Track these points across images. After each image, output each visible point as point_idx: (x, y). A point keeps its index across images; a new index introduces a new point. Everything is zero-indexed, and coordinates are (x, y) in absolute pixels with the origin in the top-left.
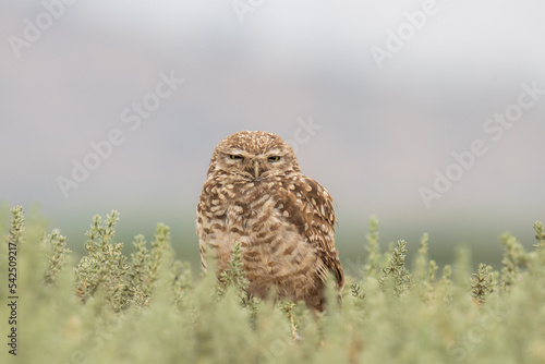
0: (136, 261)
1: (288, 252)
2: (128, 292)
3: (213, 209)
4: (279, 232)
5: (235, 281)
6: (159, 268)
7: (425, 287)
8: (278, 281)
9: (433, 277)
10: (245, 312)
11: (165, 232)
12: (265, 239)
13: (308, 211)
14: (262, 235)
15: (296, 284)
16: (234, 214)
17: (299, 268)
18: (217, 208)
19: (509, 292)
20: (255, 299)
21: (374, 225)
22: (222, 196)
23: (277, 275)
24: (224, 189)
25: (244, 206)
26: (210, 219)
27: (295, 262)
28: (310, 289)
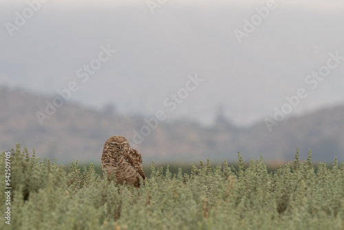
1: (128, 171)
3: (105, 160)
4: (125, 165)
5: (113, 179)
7: (168, 180)
8: (126, 180)
9: (171, 177)
10: (117, 188)
12: (121, 168)
13: (134, 159)
15: (131, 180)
16: (112, 161)
17: (132, 175)
18: (107, 159)
19: (193, 181)
20: (119, 185)
21: (153, 162)
22: (108, 156)
23: (125, 178)
24: (109, 154)
25: (115, 158)
26: (105, 163)
27: (130, 174)
28: (135, 182)
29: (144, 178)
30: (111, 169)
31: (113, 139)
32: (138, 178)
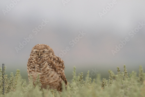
0: (11, 79)
1: (52, 76)
2: (9, 88)
3: (31, 66)
4: (49, 71)
5: (38, 84)
6: (17, 81)
7: (89, 85)
8: (50, 84)
9: (90, 82)
10: (41, 92)
11: (19, 71)
12: (45, 73)
13: (57, 65)
15: (54, 85)
16: (37, 67)
17: (55, 80)
18: (32, 65)
19: (111, 86)
20: (43, 89)
21: (75, 68)
22: (33, 62)
23: (49, 83)
24: (34, 60)
25: (39, 64)
26: (31, 68)
27: (54, 79)
28: (58, 86)
29: (66, 83)
32: (60, 83)
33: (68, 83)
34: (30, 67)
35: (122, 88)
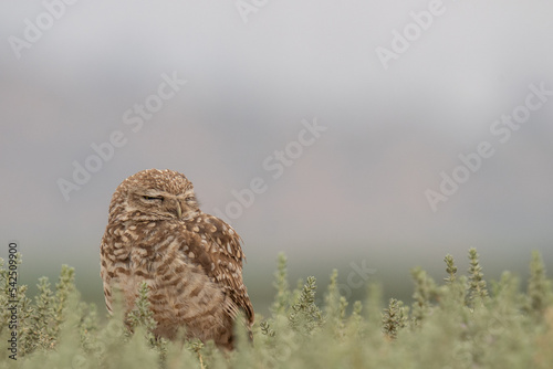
0: (40, 304)
1: (195, 293)
2: (32, 336)
3: (116, 252)
4: (185, 273)
5: (143, 321)
6: (64, 310)
7: (335, 323)
8: (187, 321)
9: (343, 314)
10: (154, 353)
11: (70, 273)
12: (170, 282)
13: (214, 251)
14: (167, 278)
15: (203, 325)
16: (138, 257)
17: (207, 308)
18: (120, 251)
19: (420, 327)
20: (162, 339)
21: (282, 262)
22: (125, 239)
23: (184, 317)
24: (127, 231)
25: (148, 248)
26: (114, 263)
27: (201, 303)
28: (219, 329)
29: (249, 315)
30: (137, 286)
31: (150, 180)
32: (227, 317)
33: (257, 317)
34: (113, 257)
35: (463, 337)
